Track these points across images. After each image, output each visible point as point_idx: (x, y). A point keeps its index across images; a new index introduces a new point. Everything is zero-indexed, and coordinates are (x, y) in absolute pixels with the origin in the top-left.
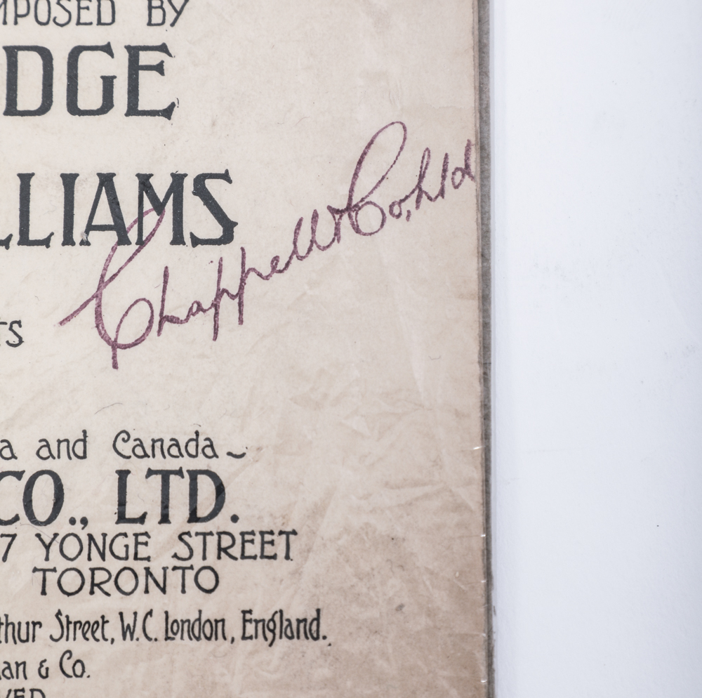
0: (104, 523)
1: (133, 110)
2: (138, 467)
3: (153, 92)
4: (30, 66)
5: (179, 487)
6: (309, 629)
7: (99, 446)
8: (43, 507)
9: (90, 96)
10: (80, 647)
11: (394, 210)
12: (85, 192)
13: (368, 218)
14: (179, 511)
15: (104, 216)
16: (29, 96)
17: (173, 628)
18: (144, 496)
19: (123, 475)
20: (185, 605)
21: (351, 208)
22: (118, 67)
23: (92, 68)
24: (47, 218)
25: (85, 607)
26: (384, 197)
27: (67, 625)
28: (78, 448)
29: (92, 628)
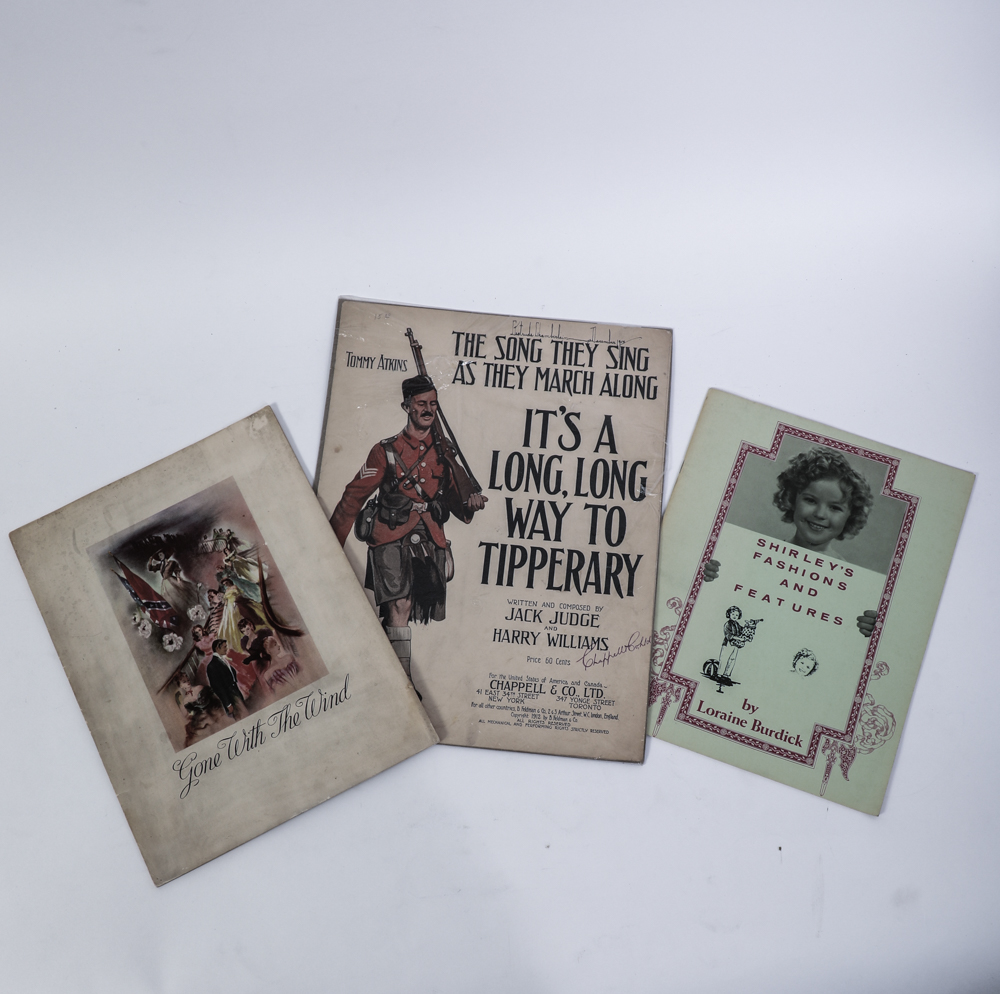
0: (582, 697)
1: (592, 626)
2: (588, 688)
3: (595, 623)
4: (575, 616)
5: (595, 692)
6: (616, 718)
7: (582, 683)
8: (572, 693)
9: (584, 623)
10: (577, 717)
11: (636, 647)
12: (583, 639)
13: (631, 648)
14: (595, 695)
15: (585, 644)
16: (574, 622)
17: (593, 716)
18: (589, 693)
19: (586, 689)
20: (595, 712)
21: (629, 646)
22: (590, 618)
23: (585, 618)
24: (575, 644)
25: (578, 710)
26: (634, 645)
27: (575, 713)
28: (578, 683)
29: (578, 714)
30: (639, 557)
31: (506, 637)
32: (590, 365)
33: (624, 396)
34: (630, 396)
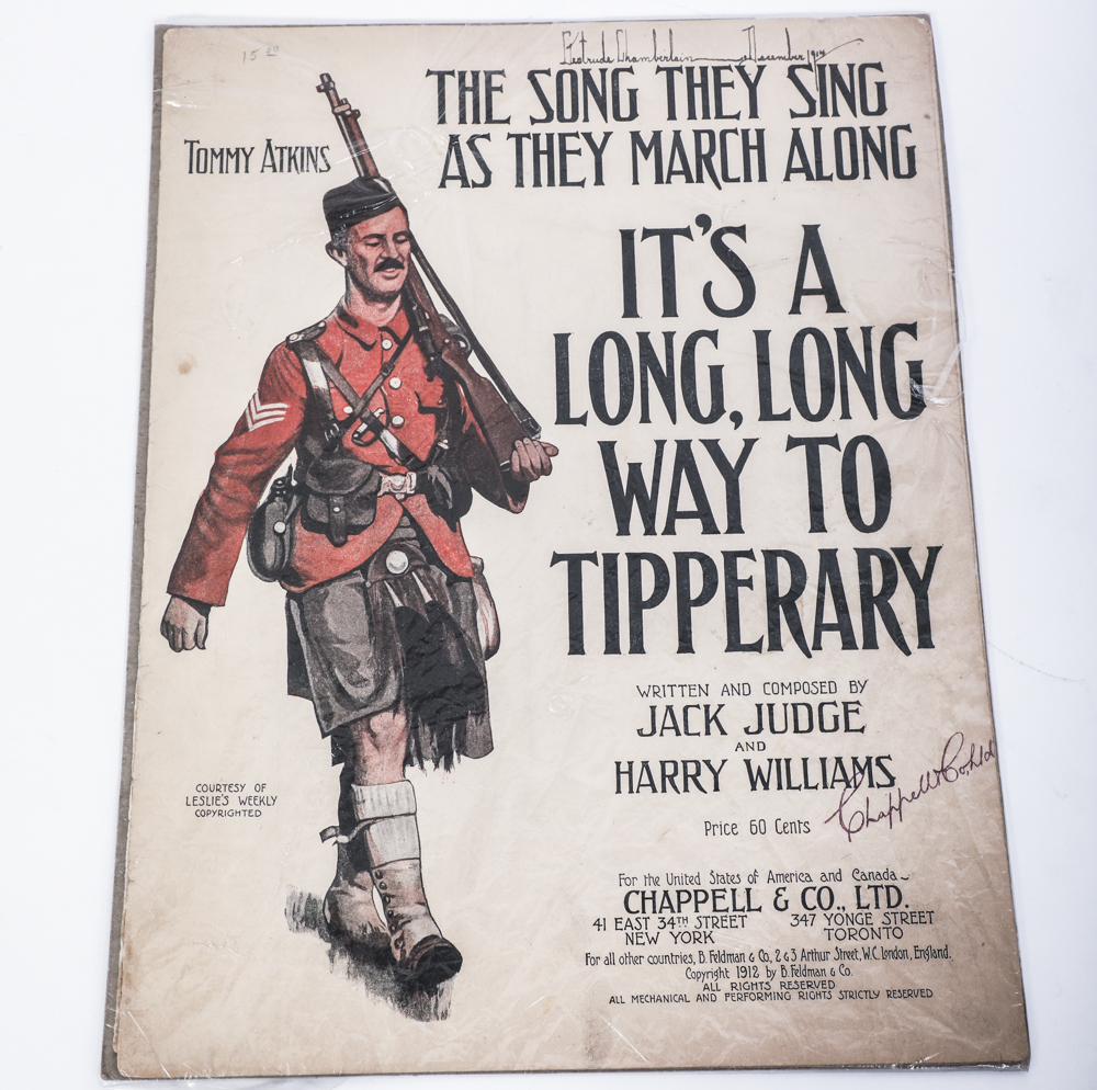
0: (852, 909)
1: (847, 729)
2: (864, 885)
3: (855, 721)
4: (803, 711)
5: (883, 893)
6: (943, 953)
7: (847, 875)
8: (826, 902)
9: (829, 724)
10: (847, 962)
11: (961, 770)
12: (830, 765)
13: (951, 774)
14: (883, 902)
15: (839, 775)
16: (804, 725)
17: (887, 954)
18: (868, 897)
19: (858, 888)
20: (890, 943)
21: (943, 770)
22: (840, 711)
23: (829, 711)
24: (815, 777)
25: (848, 945)
26: (957, 765)
27: (841, 954)
28: (838, 876)
29: (851, 955)
30: (934, 552)
31: (645, 780)
32: (754, 114)
33: (841, 176)
34: (854, 175)
